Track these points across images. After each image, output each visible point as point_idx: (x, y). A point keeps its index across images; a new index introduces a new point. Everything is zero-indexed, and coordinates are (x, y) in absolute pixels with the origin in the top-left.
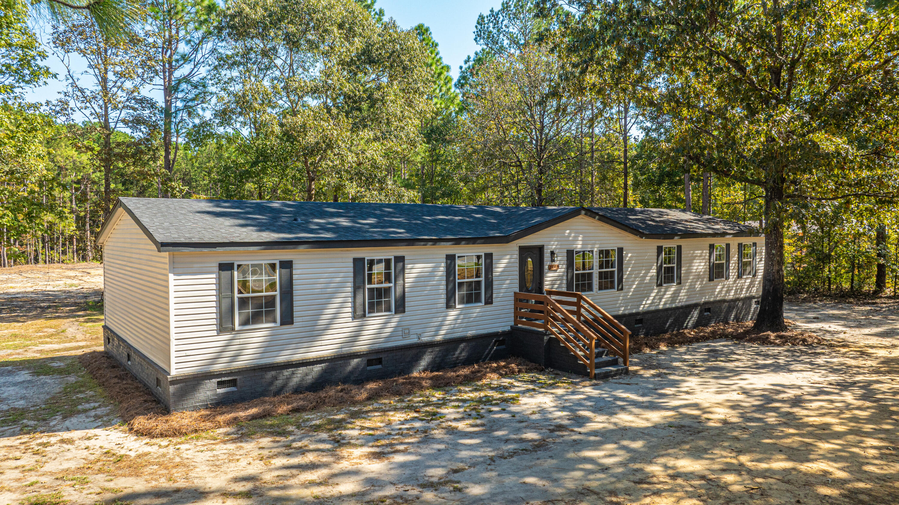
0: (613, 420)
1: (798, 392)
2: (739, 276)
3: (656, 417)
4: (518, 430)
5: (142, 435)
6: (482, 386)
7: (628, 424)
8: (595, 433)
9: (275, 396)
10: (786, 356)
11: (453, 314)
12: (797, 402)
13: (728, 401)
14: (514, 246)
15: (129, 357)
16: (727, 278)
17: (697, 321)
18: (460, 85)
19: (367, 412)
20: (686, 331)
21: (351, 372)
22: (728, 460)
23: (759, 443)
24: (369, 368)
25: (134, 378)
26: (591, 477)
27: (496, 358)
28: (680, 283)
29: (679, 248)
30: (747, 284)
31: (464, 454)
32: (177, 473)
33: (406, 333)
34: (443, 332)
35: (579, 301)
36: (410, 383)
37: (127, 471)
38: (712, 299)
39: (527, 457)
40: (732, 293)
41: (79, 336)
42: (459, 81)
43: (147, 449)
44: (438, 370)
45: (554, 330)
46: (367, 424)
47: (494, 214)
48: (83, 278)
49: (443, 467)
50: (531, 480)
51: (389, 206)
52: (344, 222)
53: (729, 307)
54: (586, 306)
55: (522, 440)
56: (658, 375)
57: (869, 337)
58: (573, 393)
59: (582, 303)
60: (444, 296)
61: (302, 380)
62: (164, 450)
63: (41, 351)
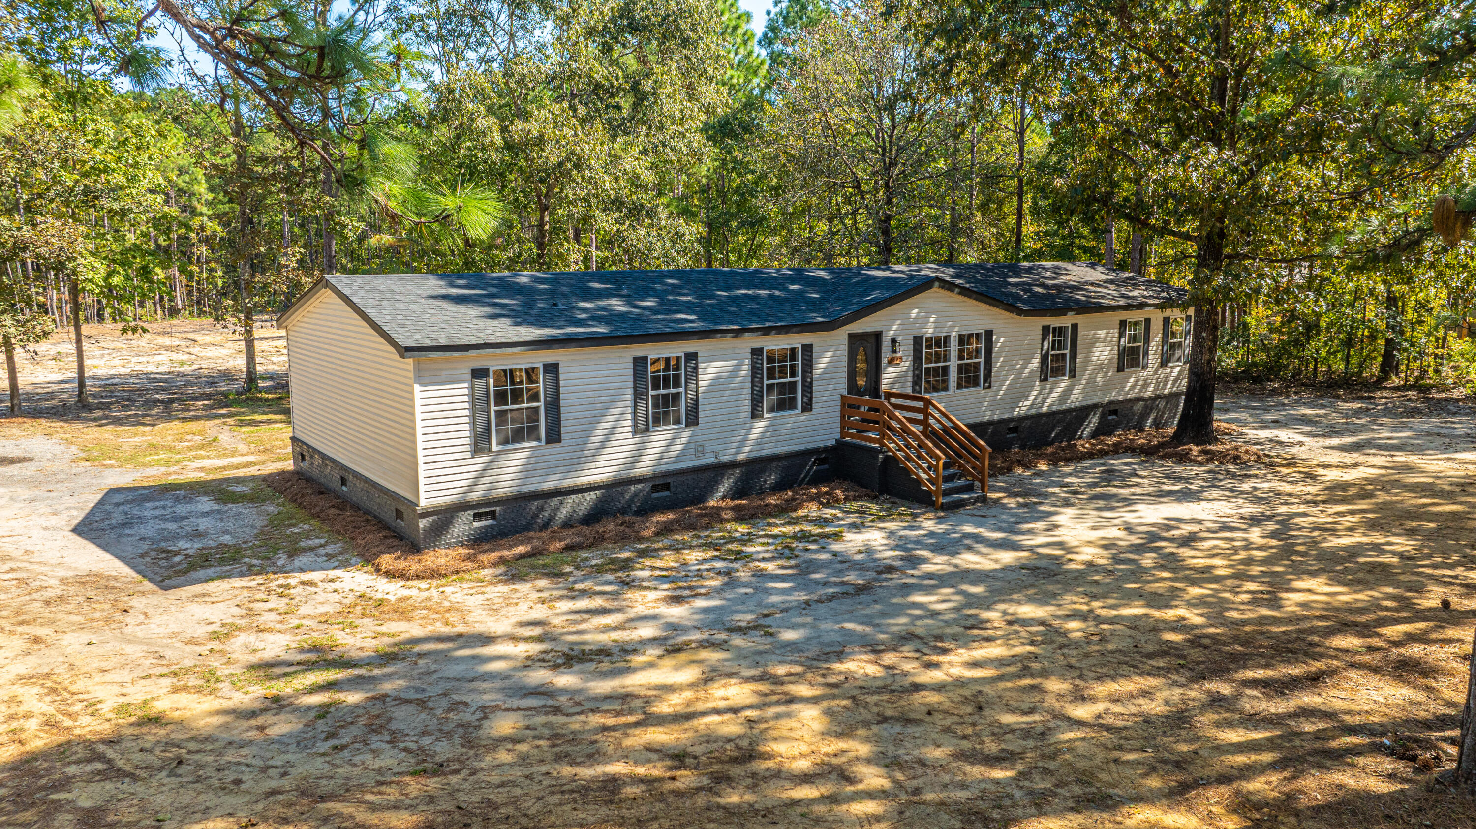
0: (955, 561)
1: (1195, 528)
2: (1163, 364)
3: (1007, 557)
4: (839, 573)
5: (394, 576)
6: (797, 518)
7: (972, 566)
8: (930, 576)
9: (541, 530)
10: (1204, 480)
11: (759, 426)
12: (1188, 541)
13: (1103, 538)
14: (841, 336)
15: (343, 481)
16: (1145, 367)
17: (1097, 428)
18: (767, 41)
19: (657, 550)
20: (1079, 443)
21: (630, 501)
22: (1077, 606)
23: (1120, 588)
24: (655, 495)
25: (356, 508)
26: (919, 623)
27: (816, 481)
28: (1073, 375)
29: (1075, 327)
30: (1174, 374)
31: (774, 599)
32: (453, 617)
33: (700, 450)
34: (747, 449)
35: (926, 407)
36: (706, 515)
37: (395, 616)
38: (1120, 398)
39: (848, 601)
40: (1151, 388)
41: (242, 448)
42: (765, 35)
43: (406, 593)
44: (740, 498)
45: (892, 445)
46: (659, 564)
47: (816, 282)
48: (191, 350)
49: (751, 611)
50: (849, 626)
51: (672, 274)
52: (617, 305)
53: (1146, 407)
54: (937, 415)
55: (843, 583)
56: (1025, 505)
57: (1330, 451)
58: (911, 528)
59: (931, 410)
60: (748, 403)
61: (574, 511)
62: (425, 594)
63: (202, 469)
